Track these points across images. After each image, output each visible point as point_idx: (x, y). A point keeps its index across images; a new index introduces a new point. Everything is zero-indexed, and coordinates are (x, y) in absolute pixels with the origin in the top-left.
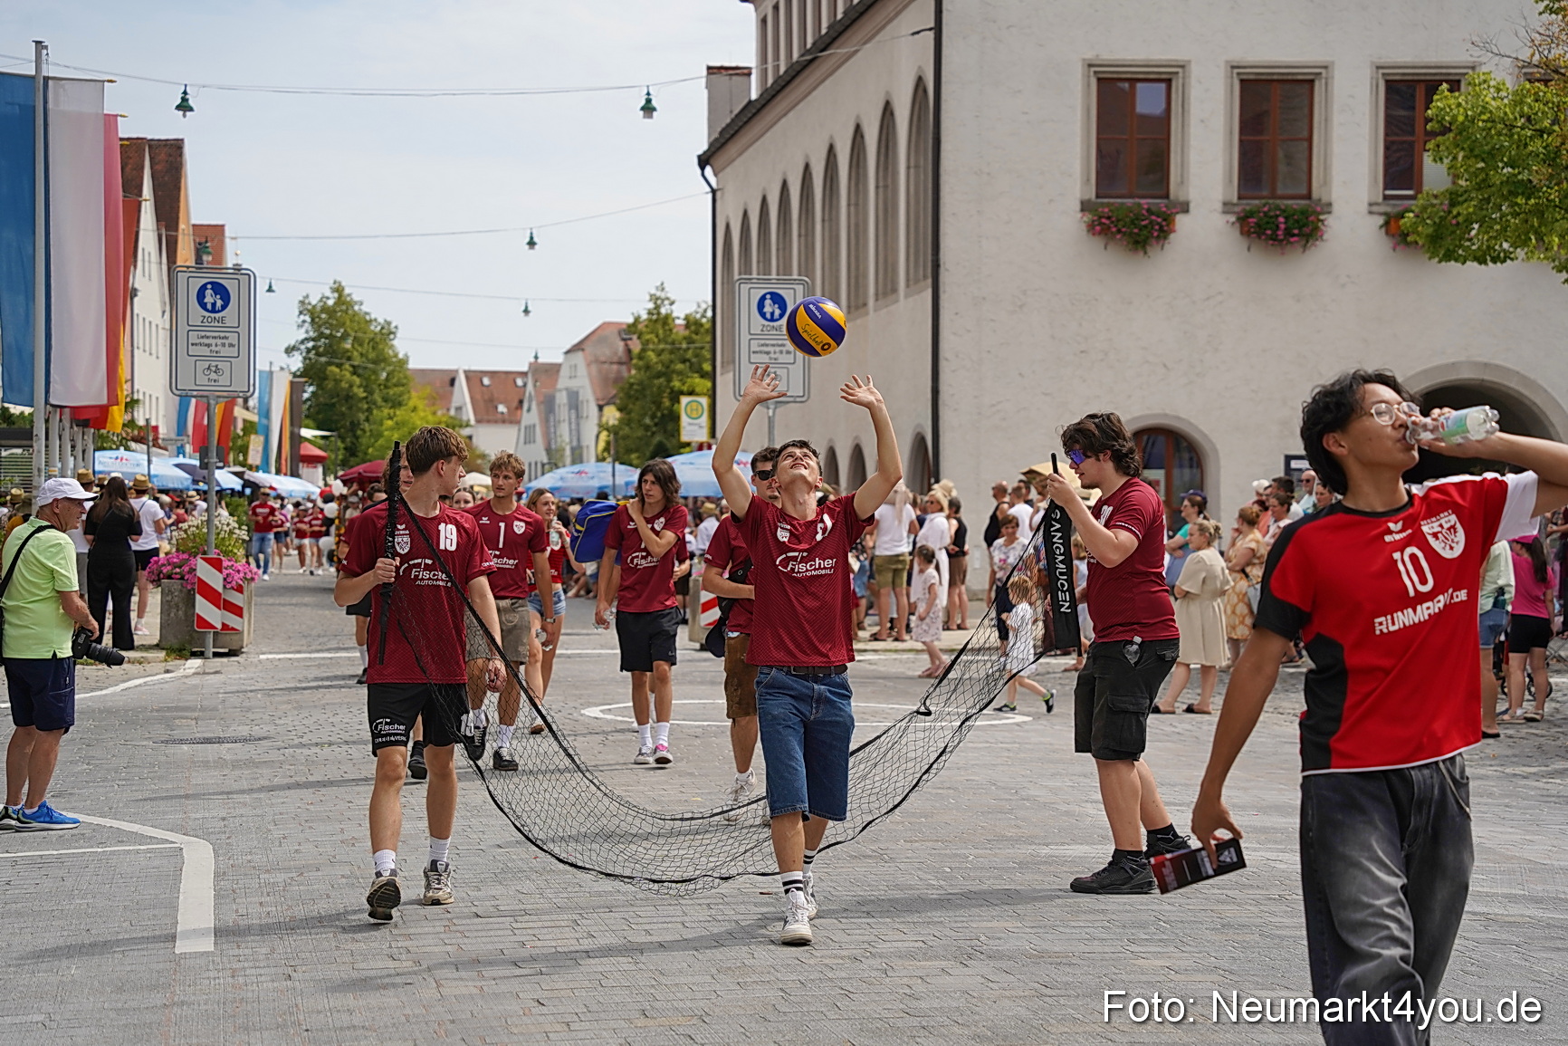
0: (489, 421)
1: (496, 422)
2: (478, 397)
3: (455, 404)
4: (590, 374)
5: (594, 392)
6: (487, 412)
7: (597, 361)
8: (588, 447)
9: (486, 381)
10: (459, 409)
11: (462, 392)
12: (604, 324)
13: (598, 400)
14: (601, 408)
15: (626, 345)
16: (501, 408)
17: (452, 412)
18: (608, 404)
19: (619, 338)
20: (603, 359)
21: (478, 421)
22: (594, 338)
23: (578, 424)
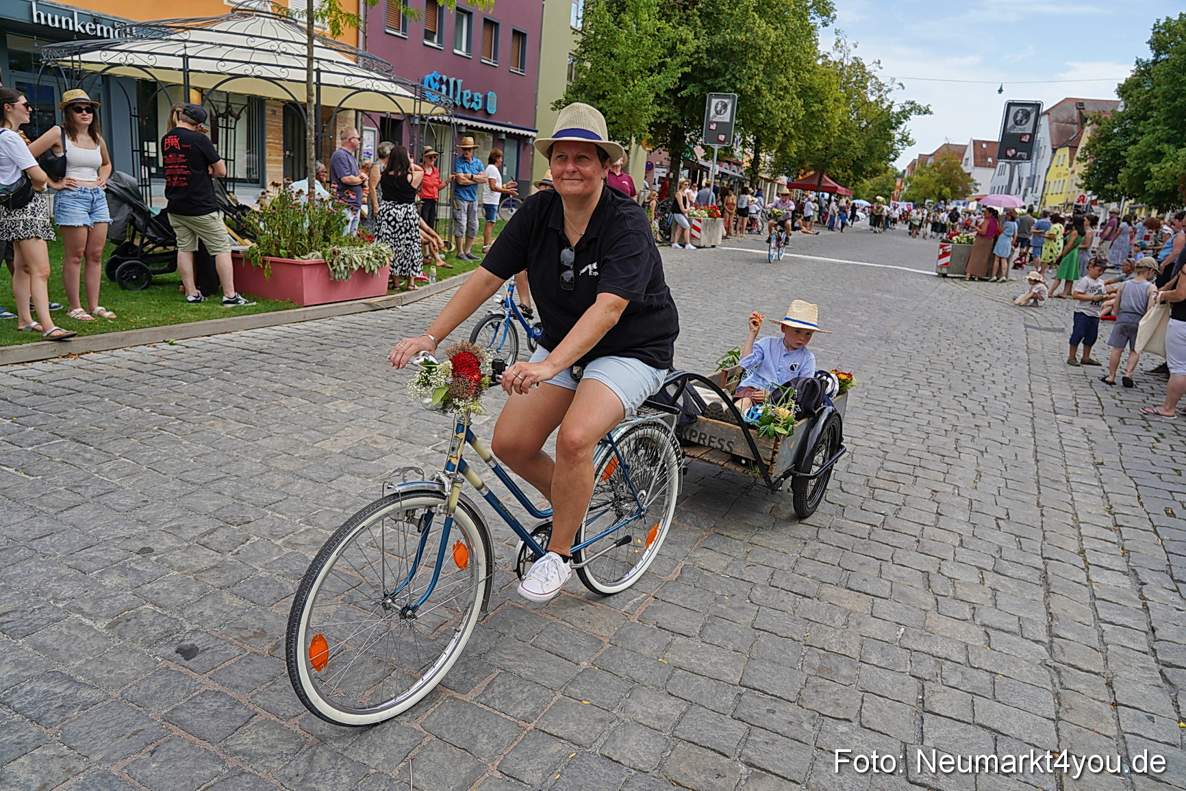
0: (981, 166)
1: (985, 167)
2: (978, 153)
3: (965, 157)
4: (1050, 129)
5: (1052, 141)
6: (980, 161)
7: (1057, 121)
8: (1039, 176)
9: (984, 146)
10: (967, 159)
11: (969, 154)
12: (1067, 99)
13: (1053, 145)
14: (1054, 151)
15: (1081, 113)
16: (990, 160)
17: (964, 161)
18: (1060, 147)
19: (1075, 108)
20: (1061, 120)
21: (975, 165)
22: (1058, 107)
23: (1037, 161)
